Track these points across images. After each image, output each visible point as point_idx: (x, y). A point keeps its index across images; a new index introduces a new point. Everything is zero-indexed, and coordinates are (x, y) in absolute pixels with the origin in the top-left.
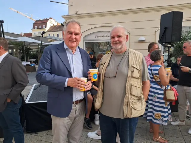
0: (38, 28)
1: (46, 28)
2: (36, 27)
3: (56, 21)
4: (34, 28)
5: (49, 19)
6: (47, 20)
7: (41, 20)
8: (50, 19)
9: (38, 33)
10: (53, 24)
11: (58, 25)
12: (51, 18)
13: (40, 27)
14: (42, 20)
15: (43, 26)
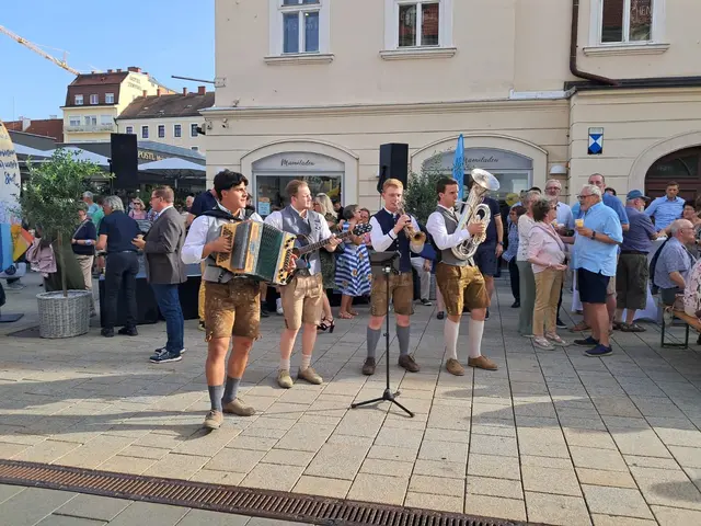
0: (86, 103)
1: (117, 103)
2: (79, 98)
3: (153, 81)
4: (70, 103)
5: (127, 74)
6: (122, 75)
7: (97, 75)
8: (132, 74)
9: (88, 122)
10: (145, 92)
11: (161, 94)
12: (135, 69)
13: (94, 99)
14: (101, 75)
15: (107, 95)
